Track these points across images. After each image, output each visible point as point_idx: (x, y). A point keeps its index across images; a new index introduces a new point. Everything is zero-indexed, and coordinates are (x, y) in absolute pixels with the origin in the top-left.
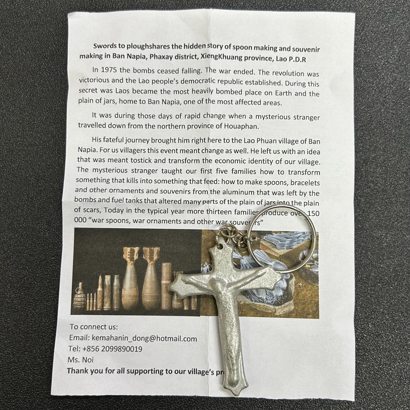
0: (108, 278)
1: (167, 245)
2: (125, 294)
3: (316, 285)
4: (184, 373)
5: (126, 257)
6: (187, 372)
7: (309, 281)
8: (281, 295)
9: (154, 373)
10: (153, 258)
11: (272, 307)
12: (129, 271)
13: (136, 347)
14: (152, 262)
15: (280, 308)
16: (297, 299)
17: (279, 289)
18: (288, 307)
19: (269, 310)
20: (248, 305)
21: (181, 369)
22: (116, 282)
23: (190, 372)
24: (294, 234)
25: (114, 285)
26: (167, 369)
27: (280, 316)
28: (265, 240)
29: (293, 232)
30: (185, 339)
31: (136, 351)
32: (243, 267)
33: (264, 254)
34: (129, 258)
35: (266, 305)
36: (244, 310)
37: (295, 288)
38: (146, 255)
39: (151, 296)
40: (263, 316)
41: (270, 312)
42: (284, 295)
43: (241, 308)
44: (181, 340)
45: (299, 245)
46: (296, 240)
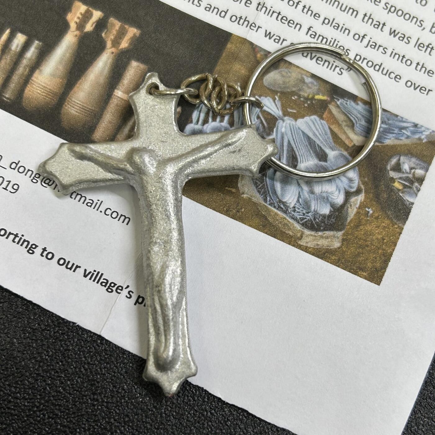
0: (20, 39)
1: (155, 33)
2: (37, 81)
3: (400, 225)
4: (74, 271)
5: (72, 19)
6: (81, 271)
7: (389, 213)
8: (325, 215)
9: (18, 243)
10: (119, 44)
11: (298, 227)
12: (65, 46)
13: (9, 182)
14: (113, 50)
15: (312, 235)
16: (352, 234)
17: (326, 203)
18: (330, 240)
19: (289, 229)
20: (255, 204)
21: (72, 259)
22: (31, 53)
23: (87, 273)
24: (396, 121)
25: (25, 56)
26: (45, 248)
27: (306, 249)
28: (338, 106)
29: (397, 116)
30: (109, 212)
31: (5, 189)
32: (277, 135)
33: (325, 131)
34: (76, 23)
35: (288, 218)
36: (243, 210)
37: (358, 213)
38: (110, 32)
39: (83, 108)
40: (274, 236)
41: (291, 233)
42: (329, 216)
43: (238, 203)
44: (100, 210)
45: (397, 142)
46: (396, 132)
